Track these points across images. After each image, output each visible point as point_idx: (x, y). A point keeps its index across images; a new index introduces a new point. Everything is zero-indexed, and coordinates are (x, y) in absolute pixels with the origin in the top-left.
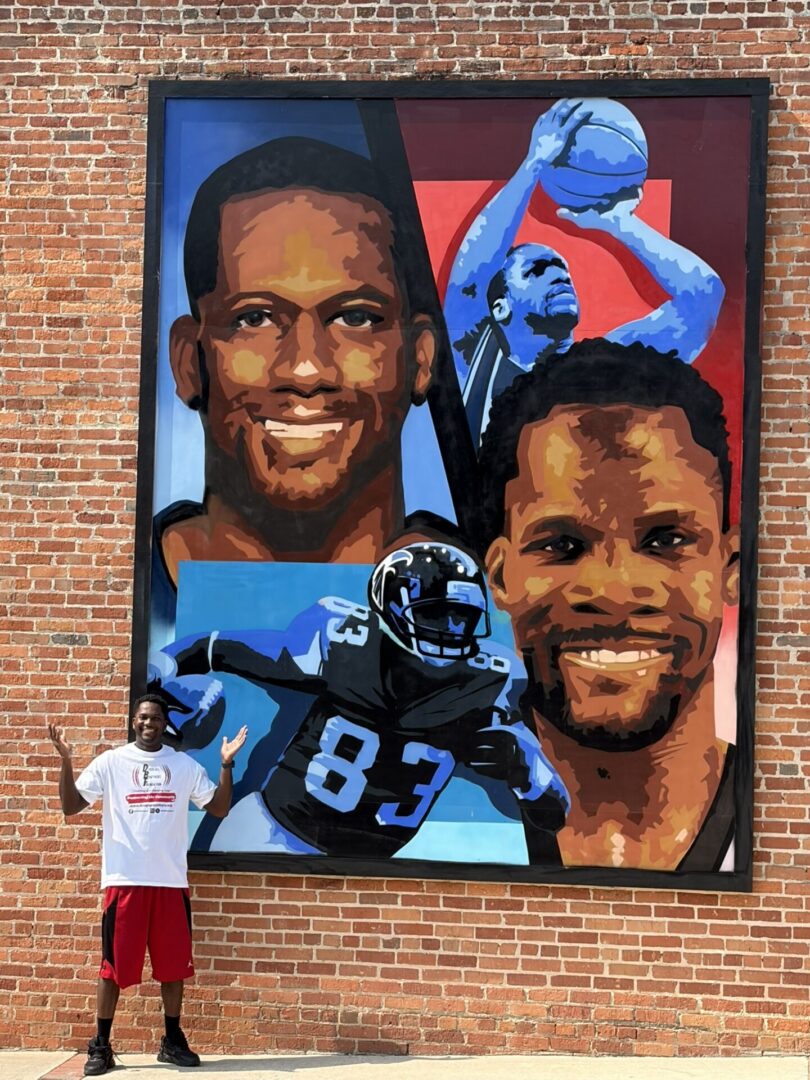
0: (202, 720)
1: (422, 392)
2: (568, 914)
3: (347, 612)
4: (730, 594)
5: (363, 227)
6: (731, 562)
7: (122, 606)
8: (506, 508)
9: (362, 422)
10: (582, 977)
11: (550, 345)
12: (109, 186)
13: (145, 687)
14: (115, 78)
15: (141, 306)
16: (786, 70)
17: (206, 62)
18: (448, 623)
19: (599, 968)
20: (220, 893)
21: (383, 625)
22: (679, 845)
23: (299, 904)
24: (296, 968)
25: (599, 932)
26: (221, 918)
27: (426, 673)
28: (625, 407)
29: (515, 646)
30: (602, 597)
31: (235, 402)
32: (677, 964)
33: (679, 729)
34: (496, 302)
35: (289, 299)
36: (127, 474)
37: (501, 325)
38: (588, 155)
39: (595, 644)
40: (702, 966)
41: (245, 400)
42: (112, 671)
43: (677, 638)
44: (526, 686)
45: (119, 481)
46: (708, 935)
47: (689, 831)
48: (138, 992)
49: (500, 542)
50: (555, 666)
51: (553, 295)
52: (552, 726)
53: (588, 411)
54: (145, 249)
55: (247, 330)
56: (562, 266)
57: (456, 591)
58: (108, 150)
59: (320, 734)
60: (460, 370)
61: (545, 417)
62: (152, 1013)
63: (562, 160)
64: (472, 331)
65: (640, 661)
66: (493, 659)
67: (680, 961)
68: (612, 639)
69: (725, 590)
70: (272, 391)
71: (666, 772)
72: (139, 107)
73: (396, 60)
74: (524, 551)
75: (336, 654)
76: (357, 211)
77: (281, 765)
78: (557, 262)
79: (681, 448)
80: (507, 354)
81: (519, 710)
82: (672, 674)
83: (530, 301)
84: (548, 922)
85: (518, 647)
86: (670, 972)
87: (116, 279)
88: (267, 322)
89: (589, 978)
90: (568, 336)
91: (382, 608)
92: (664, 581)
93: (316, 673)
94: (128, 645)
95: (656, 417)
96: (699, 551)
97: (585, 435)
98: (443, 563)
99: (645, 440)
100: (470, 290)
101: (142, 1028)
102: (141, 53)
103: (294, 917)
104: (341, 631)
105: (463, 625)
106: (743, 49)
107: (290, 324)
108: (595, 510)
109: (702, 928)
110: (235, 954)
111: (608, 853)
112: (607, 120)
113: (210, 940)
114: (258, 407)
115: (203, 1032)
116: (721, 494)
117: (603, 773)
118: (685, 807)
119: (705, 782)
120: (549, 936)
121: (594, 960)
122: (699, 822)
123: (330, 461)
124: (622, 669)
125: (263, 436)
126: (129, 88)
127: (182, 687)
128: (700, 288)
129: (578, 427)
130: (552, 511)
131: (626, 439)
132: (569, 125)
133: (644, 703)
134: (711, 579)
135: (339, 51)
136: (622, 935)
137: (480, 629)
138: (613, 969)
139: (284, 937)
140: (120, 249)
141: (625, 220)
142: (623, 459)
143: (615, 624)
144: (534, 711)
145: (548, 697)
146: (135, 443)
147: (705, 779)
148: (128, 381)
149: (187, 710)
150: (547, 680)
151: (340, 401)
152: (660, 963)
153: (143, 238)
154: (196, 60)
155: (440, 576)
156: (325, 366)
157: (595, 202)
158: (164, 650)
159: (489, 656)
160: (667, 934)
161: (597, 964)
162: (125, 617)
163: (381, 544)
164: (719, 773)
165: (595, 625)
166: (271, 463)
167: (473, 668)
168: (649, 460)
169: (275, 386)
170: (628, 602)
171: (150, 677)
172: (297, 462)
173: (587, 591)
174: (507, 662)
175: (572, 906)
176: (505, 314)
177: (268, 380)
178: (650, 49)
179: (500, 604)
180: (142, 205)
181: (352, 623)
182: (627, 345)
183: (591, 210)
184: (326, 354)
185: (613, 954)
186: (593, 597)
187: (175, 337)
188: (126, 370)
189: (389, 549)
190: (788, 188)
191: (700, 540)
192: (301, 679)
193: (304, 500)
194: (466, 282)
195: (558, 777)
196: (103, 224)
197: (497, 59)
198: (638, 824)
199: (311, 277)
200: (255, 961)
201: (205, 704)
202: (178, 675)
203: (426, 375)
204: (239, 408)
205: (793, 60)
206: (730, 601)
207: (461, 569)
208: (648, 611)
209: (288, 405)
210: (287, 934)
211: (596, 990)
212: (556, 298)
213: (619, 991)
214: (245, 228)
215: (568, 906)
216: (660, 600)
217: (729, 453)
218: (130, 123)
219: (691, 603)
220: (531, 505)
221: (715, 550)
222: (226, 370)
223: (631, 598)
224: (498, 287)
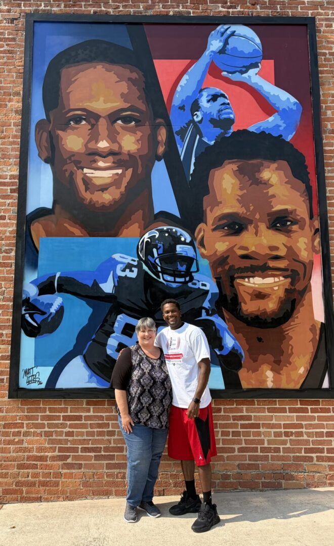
0: (51, 318)
1: (160, 155)
2: (245, 414)
3: (126, 261)
4: (316, 248)
5: (130, 79)
6: (315, 233)
7: (10, 261)
8: (204, 209)
9: (132, 169)
10: (254, 447)
11: (222, 133)
12: (6, 62)
13: (21, 302)
14: (10, 15)
15: (21, 117)
16: (320, 17)
17: (53, 9)
18: (177, 266)
19: (262, 442)
20: (61, 410)
21: (145, 267)
22: (301, 375)
23: (104, 414)
24: (102, 449)
25: (261, 422)
26: (61, 424)
27: (167, 291)
28: (259, 161)
29: (212, 276)
30: (253, 251)
31: (68, 160)
32: (301, 438)
33: (296, 316)
34: (195, 113)
35: (95, 112)
36: (13, 196)
37: (198, 124)
38: (235, 49)
39: (252, 274)
40: (315, 438)
41: (73, 159)
42: (4, 294)
43: (292, 270)
44: (218, 296)
45: (9, 199)
46: (316, 422)
47: (305, 368)
48: (16, 467)
49: (202, 225)
50: (233, 286)
51: (222, 110)
52: (233, 316)
53: (241, 163)
54: (23, 91)
55: (73, 126)
56: (226, 97)
57: (181, 250)
58: (6, 47)
59: (114, 323)
60: (179, 144)
61: (221, 166)
62: (23, 479)
63: (222, 51)
64: (184, 126)
65: (275, 282)
66: (201, 283)
67: (303, 436)
68: (260, 272)
69: (313, 247)
70: (86, 155)
71: (291, 338)
72: (21, 28)
73: (142, 9)
74: (214, 230)
75: (121, 282)
76: (127, 72)
77: (94, 340)
78: (223, 96)
79: (287, 180)
80: (201, 137)
81: (215, 309)
82: (291, 288)
83: (211, 113)
84: (235, 418)
85: (213, 277)
86: (298, 442)
87: (9, 104)
88: (84, 122)
89: (257, 447)
90: (230, 129)
91: (144, 259)
92: (284, 243)
93: (111, 292)
94: (12, 281)
95: (274, 166)
96: (300, 228)
97: (241, 174)
98: (174, 236)
99: (270, 176)
100: (182, 108)
101: (18, 488)
102: (22, 5)
103: (101, 422)
104: (124, 270)
105: (185, 266)
106: (299, 8)
107: (95, 123)
108: (248, 209)
109: (313, 418)
110: (69, 443)
111: (265, 381)
112: (242, 34)
113: (56, 436)
114: (80, 162)
115: (52, 488)
116: (308, 201)
117: (260, 340)
118: (302, 355)
119: (311, 342)
120: (235, 426)
121: (259, 438)
122: (309, 363)
123: (116, 188)
124: (265, 286)
125: (82, 176)
126: (16, 19)
127: (41, 301)
128: (290, 107)
129: (237, 170)
130: (227, 210)
131: (261, 176)
132: (225, 36)
133: (278, 303)
134: (306, 242)
135: (116, 5)
136: (273, 424)
137: (193, 268)
138: (269, 442)
139: (96, 433)
140: (11, 91)
141: (253, 77)
142: (260, 185)
143: (261, 264)
144: (223, 309)
145: (230, 302)
146: (17, 181)
147: (311, 341)
148: (14, 152)
149: (43, 313)
150: (228, 293)
151: (120, 159)
152: (293, 438)
153: (22, 86)
154: (49, 8)
155: (172, 243)
156: (113, 143)
157: (239, 69)
158: (31, 283)
159: (199, 281)
160: (295, 422)
161: (262, 439)
162: (11, 267)
163: (143, 228)
164: (318, 337)
165: (251, 265)
166: (87, 189)
167: (191, 288)
168: (272, 186)
169: (87, 153)
170: (267, 253)
171: (24, 297)
172: (99, 188)
173: (246, 249)
174: (208, 285)
175: (246, 409)
176: (199, 119)
177: (85, 150)
178: (258, 7)
179: (203, 256)
180: (22, 71)
181: (129, 267)
182: (258, 132)
183: (237, 73)
184: (113, 137)
185: (269, 434)
186: (249, 251)
187: (38, 130)
188: (13, 146)
189: (147, 230)
190: (325, 66)
191: (299, 223)
192: (104, 295)
193: (103, 206)
194: (180, 104)
195: (237, 342)
196: (3, 79)
197: (189, 10)
198: (279, 365)
199: (105, 102)
200: (80, 447)
201: (53, 310)
202: (39, 295)
203: (163, 147)
204: (71, 163)
205: (322, 13)
206: (317, 252)
207: (183, 239)
208: (277, 258)
209: (95, 161)
210: (97, 431)
211: (261, 454)
212: (223, 112)
213: (273, 454)
214: (73, 80)
215: (245, 409)
216: (282, 252)
217: (310, 182)
218: (17, 34)
219: (298, 253)
220: (216, 208)
221: (307, 228)
222: (63, 145)
223: (268, 252)
224: (196, 107)
